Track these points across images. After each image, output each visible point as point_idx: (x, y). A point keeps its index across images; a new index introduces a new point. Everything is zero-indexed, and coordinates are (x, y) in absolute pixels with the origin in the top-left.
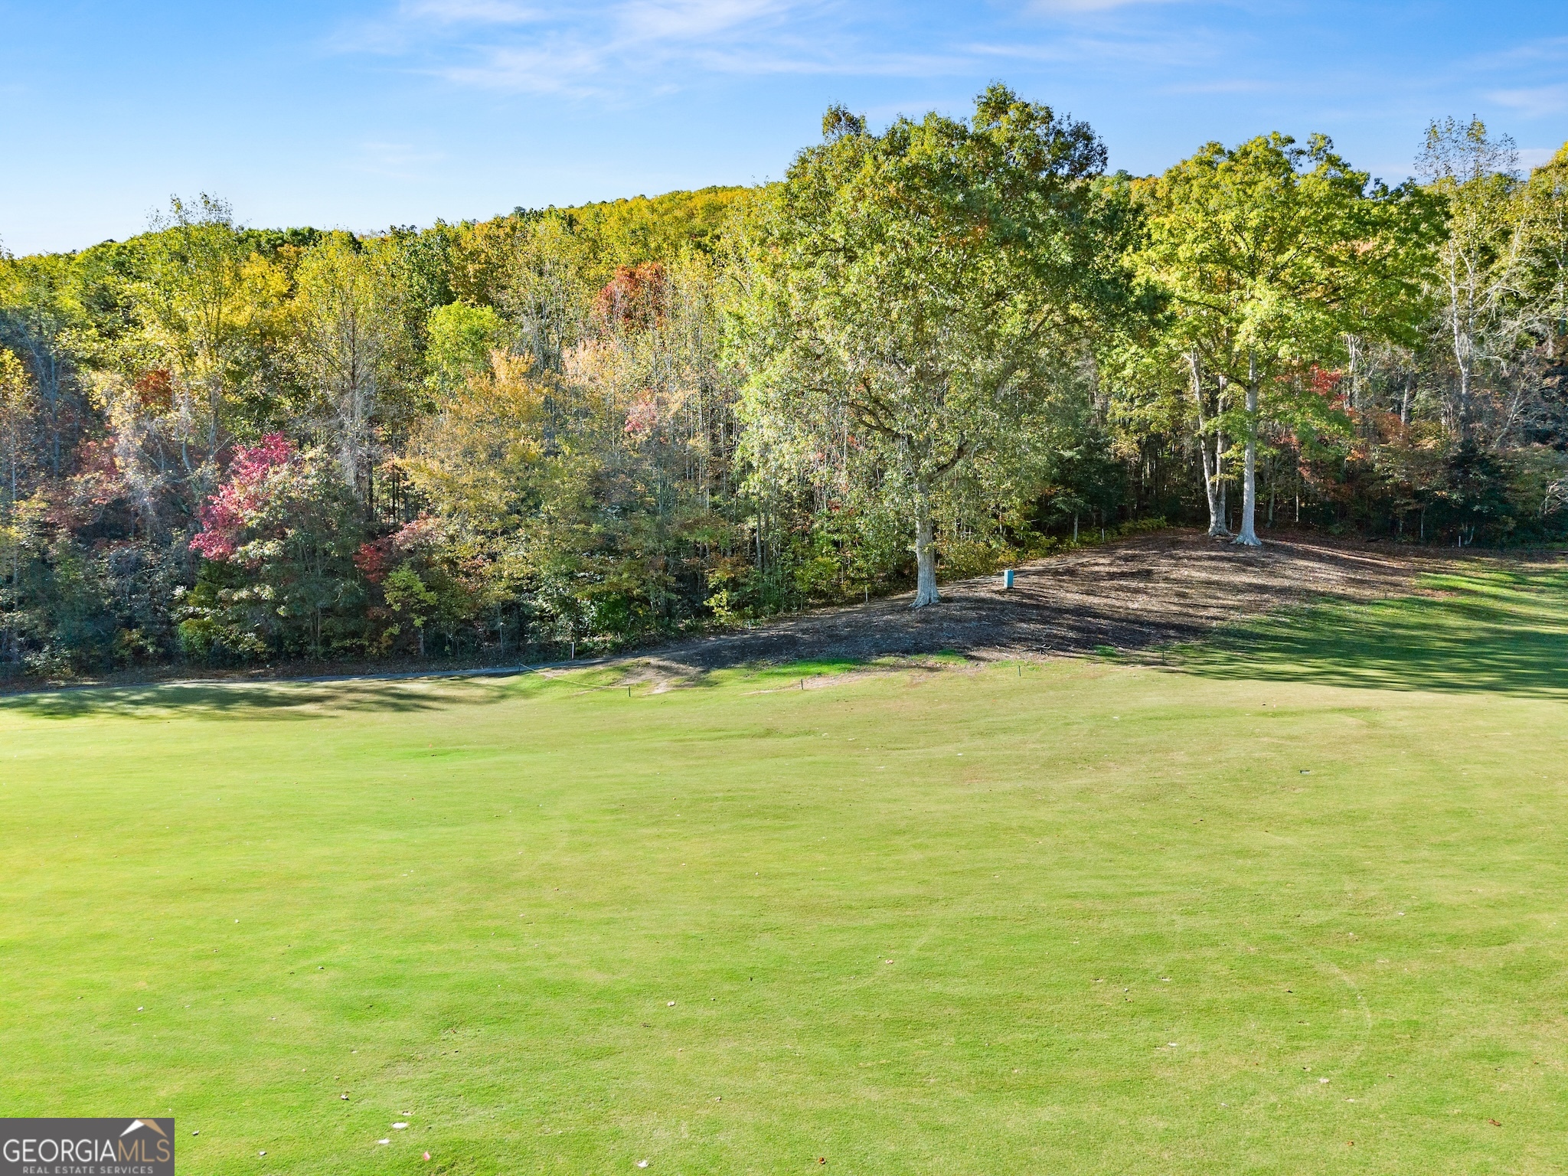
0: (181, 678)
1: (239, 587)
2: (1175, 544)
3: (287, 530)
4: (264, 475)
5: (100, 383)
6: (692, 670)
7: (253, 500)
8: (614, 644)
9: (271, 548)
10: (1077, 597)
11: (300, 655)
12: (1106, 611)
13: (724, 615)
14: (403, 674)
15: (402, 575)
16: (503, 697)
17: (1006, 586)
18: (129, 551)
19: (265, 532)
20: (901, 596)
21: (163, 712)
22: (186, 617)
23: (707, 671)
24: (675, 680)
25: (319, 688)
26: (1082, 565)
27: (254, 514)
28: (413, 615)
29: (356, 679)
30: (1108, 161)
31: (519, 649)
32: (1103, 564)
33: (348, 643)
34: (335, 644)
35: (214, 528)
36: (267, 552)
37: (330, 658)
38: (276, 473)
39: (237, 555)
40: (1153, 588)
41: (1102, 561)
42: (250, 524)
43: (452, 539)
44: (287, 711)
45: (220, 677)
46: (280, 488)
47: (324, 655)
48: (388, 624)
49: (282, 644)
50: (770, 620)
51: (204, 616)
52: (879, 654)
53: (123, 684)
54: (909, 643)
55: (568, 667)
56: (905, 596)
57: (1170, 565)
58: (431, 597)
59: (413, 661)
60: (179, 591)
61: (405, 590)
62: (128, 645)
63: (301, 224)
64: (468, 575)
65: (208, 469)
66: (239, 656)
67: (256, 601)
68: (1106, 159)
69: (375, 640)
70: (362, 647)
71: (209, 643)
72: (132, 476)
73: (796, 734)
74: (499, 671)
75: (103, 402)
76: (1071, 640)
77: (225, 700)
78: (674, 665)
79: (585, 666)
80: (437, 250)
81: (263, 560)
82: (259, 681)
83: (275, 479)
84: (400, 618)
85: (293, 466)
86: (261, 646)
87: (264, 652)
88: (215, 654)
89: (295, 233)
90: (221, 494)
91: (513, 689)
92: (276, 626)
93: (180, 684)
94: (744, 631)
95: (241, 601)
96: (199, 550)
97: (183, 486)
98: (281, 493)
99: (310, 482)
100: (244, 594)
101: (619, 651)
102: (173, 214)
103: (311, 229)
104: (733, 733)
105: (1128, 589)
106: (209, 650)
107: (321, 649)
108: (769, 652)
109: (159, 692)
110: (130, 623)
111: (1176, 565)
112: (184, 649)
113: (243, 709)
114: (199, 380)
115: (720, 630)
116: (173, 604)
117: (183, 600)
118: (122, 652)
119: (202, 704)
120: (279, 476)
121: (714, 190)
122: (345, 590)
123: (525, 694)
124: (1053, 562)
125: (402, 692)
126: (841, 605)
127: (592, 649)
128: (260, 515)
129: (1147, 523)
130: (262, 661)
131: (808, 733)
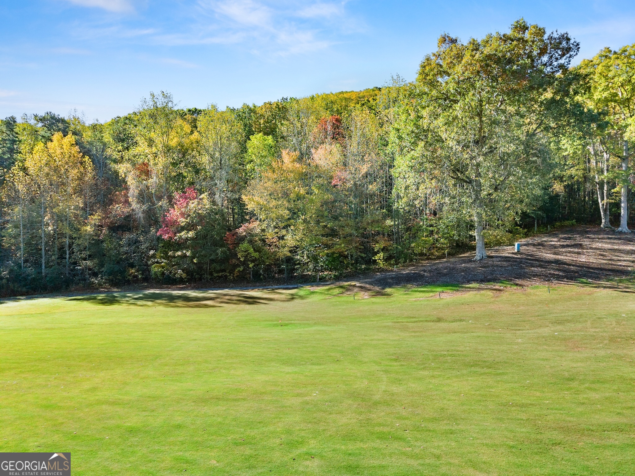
0: (153, 288)
1: (177, 251)
2: (587, 232)
3: (198, 227)
4: (187, 204)
5: (122, 169)
6: (377, 289)
7: (182, 214)
8: (335, 276)
9: (191, 234)
10: (552, 256)
11: (200, 279)
12: (571, 262)
13: (381, 264)
14: (246, 288)
15: (245, 245)
16: (293, 299)
17: (516, 251)
18: (133, 236)
19: (188, 227)
20: (463, 255)
21: (150, 303)
22: (154, 263)
23: (383, 289)
24: (370, 293)
25: (211, 293)
26: (545, 241)
27: (184, 220)
28: (249, 263)
29: (227, 290)
30: (579, 50)
31: (292, 277)
32: (554, 241)
33: (220, 274)
34: (215, 275)
35: (167, 226)
36: (190, 236)
37: (213, 281)
38: (193, 203)
39: (177, 237)
40: (586, 252)
41: (554, 240)
42: (182, 224)
43: (263, 230)
44: (200, 304)
45: (168, 288)
46: (194, 209)
47: (210, 279)
48: (238, 266)
49: (193, 274)
50: (403, 266)
51: (162, 262)
52: (469, 282)
53: (130, 291)
54: (482, 277)
55: (318, 285)
56: (465, 255)
57: (590, 242)
58: (256, 255)
59: (248, 282)
60: (152, 252)
61: (245, 252)
62: (131, 275)
63: (192, 107)
64: (270, 246)
65: (163, 203)
66: (175, 279)
67: (185, 256)
68: (579, 48)
69: (232, 273)
70: (226, 276)
71: (163, 274)
72: (134, 205)
73: (455, 321)
74: (287, 287)
75: (123, 176)
76: (562, 276)
77: (172, 299)
78: (367, 286)
79: (324, 285)
80: (247, 115)
81: (187, 239)
82: (184, 290)
83: (193, 206)
84: (244, 263)
85: (199, 201)
86: (184, 275)
87: (186, 278)
88: (165, 279)
89: (190, 111)
90: (170, 212)
91: (297, 295)
92: (193, 267)
93: (152, 291)
94: (392, 271)
95: (178, 256)
96: (161, 235)
97: (154, 209)
98: (195, 211)
99: (207, 207)
100: (179, 253)
101: (337, 278)
102: (151, 100)
103: (196, 109)
104: (421, 319)
105: (575, 253)
106: (163, 277)
107: (209, 277)
108: (411, 280)
109: (144, 294)
110: (132, 266)
111: (592, 242)
112: (153, 276)
113: (180, 303)
114: (160, 166)
115: (381, 270)
116: (149, 258)
117: (154, 256)
118: (129, 277)
119: (163, 300)
120: (193, 205)
121: (342, 93)
122: (222, 252)
123: (301, 297)
124: (529, 240)
125: (248, 296)
126: (435, 259)
127: (325, 278)
128: (187, 221)
129: (567, 223)
130: (185, 282)
131: (461, 320)
